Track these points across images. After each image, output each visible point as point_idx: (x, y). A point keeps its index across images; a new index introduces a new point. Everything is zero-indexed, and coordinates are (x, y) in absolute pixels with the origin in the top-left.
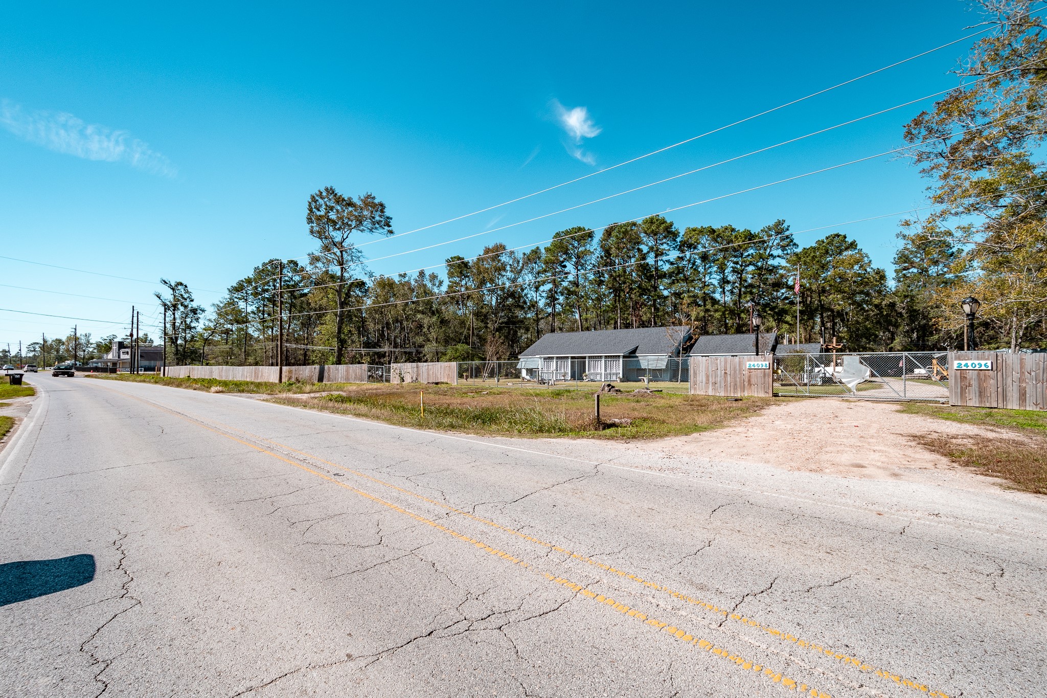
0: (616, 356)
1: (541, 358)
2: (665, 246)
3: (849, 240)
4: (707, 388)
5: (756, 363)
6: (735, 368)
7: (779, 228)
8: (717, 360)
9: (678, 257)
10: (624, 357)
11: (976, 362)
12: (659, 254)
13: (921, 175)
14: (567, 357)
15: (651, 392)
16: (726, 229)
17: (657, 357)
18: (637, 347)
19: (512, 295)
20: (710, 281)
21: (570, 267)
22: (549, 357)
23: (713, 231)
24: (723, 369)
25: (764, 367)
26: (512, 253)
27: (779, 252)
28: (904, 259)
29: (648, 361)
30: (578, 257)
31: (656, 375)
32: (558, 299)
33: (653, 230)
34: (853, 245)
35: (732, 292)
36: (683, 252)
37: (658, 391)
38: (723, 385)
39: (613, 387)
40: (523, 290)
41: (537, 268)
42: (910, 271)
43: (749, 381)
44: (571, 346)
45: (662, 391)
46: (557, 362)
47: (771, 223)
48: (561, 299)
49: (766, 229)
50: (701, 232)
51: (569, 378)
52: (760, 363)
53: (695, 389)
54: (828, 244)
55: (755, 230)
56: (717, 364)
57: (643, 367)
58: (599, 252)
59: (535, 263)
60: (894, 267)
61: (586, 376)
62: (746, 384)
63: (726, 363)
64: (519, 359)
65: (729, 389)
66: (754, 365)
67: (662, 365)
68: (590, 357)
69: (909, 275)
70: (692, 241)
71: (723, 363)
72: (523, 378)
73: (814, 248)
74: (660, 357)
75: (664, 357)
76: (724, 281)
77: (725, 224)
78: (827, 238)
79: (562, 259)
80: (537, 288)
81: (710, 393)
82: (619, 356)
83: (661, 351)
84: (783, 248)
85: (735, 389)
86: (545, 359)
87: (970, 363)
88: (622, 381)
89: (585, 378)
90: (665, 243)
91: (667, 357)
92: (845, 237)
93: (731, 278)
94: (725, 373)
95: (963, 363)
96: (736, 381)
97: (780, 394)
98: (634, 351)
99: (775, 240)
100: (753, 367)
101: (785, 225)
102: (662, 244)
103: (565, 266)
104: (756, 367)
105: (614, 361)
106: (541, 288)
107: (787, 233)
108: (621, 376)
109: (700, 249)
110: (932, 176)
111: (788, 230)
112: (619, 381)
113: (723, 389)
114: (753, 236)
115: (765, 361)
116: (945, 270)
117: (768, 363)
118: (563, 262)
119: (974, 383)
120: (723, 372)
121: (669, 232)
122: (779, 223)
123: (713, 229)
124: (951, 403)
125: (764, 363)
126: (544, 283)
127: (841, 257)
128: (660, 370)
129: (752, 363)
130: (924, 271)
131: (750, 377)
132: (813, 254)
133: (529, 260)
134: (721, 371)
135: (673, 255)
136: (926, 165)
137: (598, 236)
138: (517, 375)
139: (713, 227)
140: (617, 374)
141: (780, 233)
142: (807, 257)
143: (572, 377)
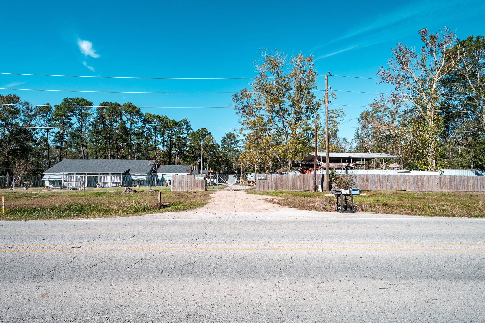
0: (118, 174)
1: (63, 174)
2: (136, 119)
3: (209, 131)
4: (179, 188)
5: (199, 177)
6: (191, 180)
7: (186, 122)
8: (184, 176)
9: (142, 126)
10: (123, 174)
11: (262, 177)
12: (132, 123)
13: (235, 114)
14: (85, 174)
15: (154, 191)
16: (165, 117)
17: (141, 175)
18: (129, 169)
19: (25, 131)
20: (158, 140)
21: (74, 120)
22: (69, 174)
23: (160, 117)
24: (186, 180)
25: (202, 179)
26: (26, 103)
27: (185, 132)
28: (224, 141)
29: (135, 176)
30: (81, 115)
31: (141, 183)
32: (65, 138)
33: (130, 110)
34: (209, 133)
35: (167, 146)
36: (144, 124)
37: (157, 190)
38: (186, 187)
39: (131, 189)
40: (34, 130)
41: (47, 117)
42: (225, 145)
43: (197, 185)
44: (85, 167)
45: (158, 190)
46: (77, 177)
47: (183, 119)
48: (66, 139)
49: (181, 121)
50: (154, 116)
51: (86, 186)
52: (201, 177)
53: (174, 189)
54: (202, 131)
55: (177, 121)
56: (184, 178)
57: (133, 179)
58: (96, 115)
59: (47, 113)
60: (221, 143)
61: (99, 184)
62: (196, 186)
63: (187, 177)
64: (43, 175)
65: (189, 188)
66: (199, 178)
67: (144, 178)
68: (101, 174)
69: (225, 147)
70: (150, 120)
71: (186, 178)
72: (47, 187)
73: (197, 132)
74: (143, 175)
75: (145, 175)
76: (164, 141)
77: (164, 115)
78: (201, 129)
79: (69, 114)
80: (48, 130)
81: (181, 190)
82: (120, 174)
83: (143, 172)
84: (188, 130)
85: (191, 188)
86: (67, 174)
87: (261, 177)
88: (122, 187)
89: (98, 185)
90: (136, 118)
91: (146, 174)
92: (207, 130)
93: (166, 139)
94: (187, 182)
95: (260, 177)
96: (192, 185)
97: (208, 190)
98: (128, 171)
99: (184, 127)
100: (198, 179)
101: (188, 121)
102: (134, 118)
103: (70, 119)
104: (200, 179)
105: (116, 176)
106: (51, 130)
107: (189, 124)
108: (121, 184)
109: (154, 124)
110: (238, 115)
111: (189, 123)
112: (120, 187)
113: (186, 188)
114: (176, 123)
115: (203, 176)
116: (235, 146)
117: (204, 177)
118: (69, 116)
119: (262, 184)
120: (186, 181)
121: (138, 113)
122: (186, 120)
123: (159, 116)
124: (257, 190)
125: (202, 177)
126: (54, 127)
127: (206, 137)
128: (143, 181)
129: (198, 177)
130: (229, 146)
131: (197, 183)
132: (197, 135)
133: (41, 110)
134: (185, 181)
135: (140, 124)
136: (237, 111)
137: (96, 106)
138: (43, 184)
139: (159, 115)
140: (119, 183)
141: (186, 124)
142: (195, 135)
143: (88, 186)
